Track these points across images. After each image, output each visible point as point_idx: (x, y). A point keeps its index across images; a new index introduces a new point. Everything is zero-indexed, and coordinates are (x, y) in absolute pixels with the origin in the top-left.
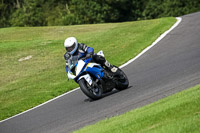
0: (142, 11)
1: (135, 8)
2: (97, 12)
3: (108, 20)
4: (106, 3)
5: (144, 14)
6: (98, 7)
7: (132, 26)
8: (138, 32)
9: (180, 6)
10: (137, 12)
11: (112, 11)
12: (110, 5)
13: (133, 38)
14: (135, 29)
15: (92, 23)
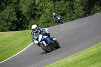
0: (28, 25)
1: (24, 24)
2: (5, 26)
3: (11, 30)
4: (10, 21)
5: (29, 27)
6: (5, 24)
7: (23, 33)
8: (26, 36)
9: (47, 23)
10: (26, 25)
11: (13, 25)
12: (12, 22)
13: (24, 39)
14: (25, 34)
15: (3, 31)
